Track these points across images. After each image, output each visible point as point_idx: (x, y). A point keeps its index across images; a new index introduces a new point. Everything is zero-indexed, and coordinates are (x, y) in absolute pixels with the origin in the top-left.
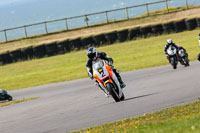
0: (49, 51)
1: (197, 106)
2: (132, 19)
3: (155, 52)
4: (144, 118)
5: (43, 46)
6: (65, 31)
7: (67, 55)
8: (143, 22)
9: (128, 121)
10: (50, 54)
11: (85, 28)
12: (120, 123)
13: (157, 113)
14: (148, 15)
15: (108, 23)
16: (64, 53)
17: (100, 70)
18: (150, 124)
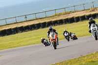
1: (80, 59)
2: (48, 17)
5: (5, 30)
6: (15, 23)
7: (16, 34)
10: (8, 34)
15: (36, 19)
16: (15, 34)
17: (53, 36)
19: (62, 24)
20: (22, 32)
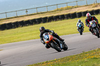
0: (7, 27)
1: (81, 56)
2: (50, 12)
3: (60, 28)
4: (55, 61)
6: (16, 17)
7: (17, 29)
8: (55, 13)
9: (47, 62)
10: (8, 29)
11: (26, 16)
12: (43, 63)
13: (62, 59)
14: (58, 10)
15: (38, 14)
16: (15, 28)
18: (58, 64)
19: (64, 19)
20: (22, 26)
